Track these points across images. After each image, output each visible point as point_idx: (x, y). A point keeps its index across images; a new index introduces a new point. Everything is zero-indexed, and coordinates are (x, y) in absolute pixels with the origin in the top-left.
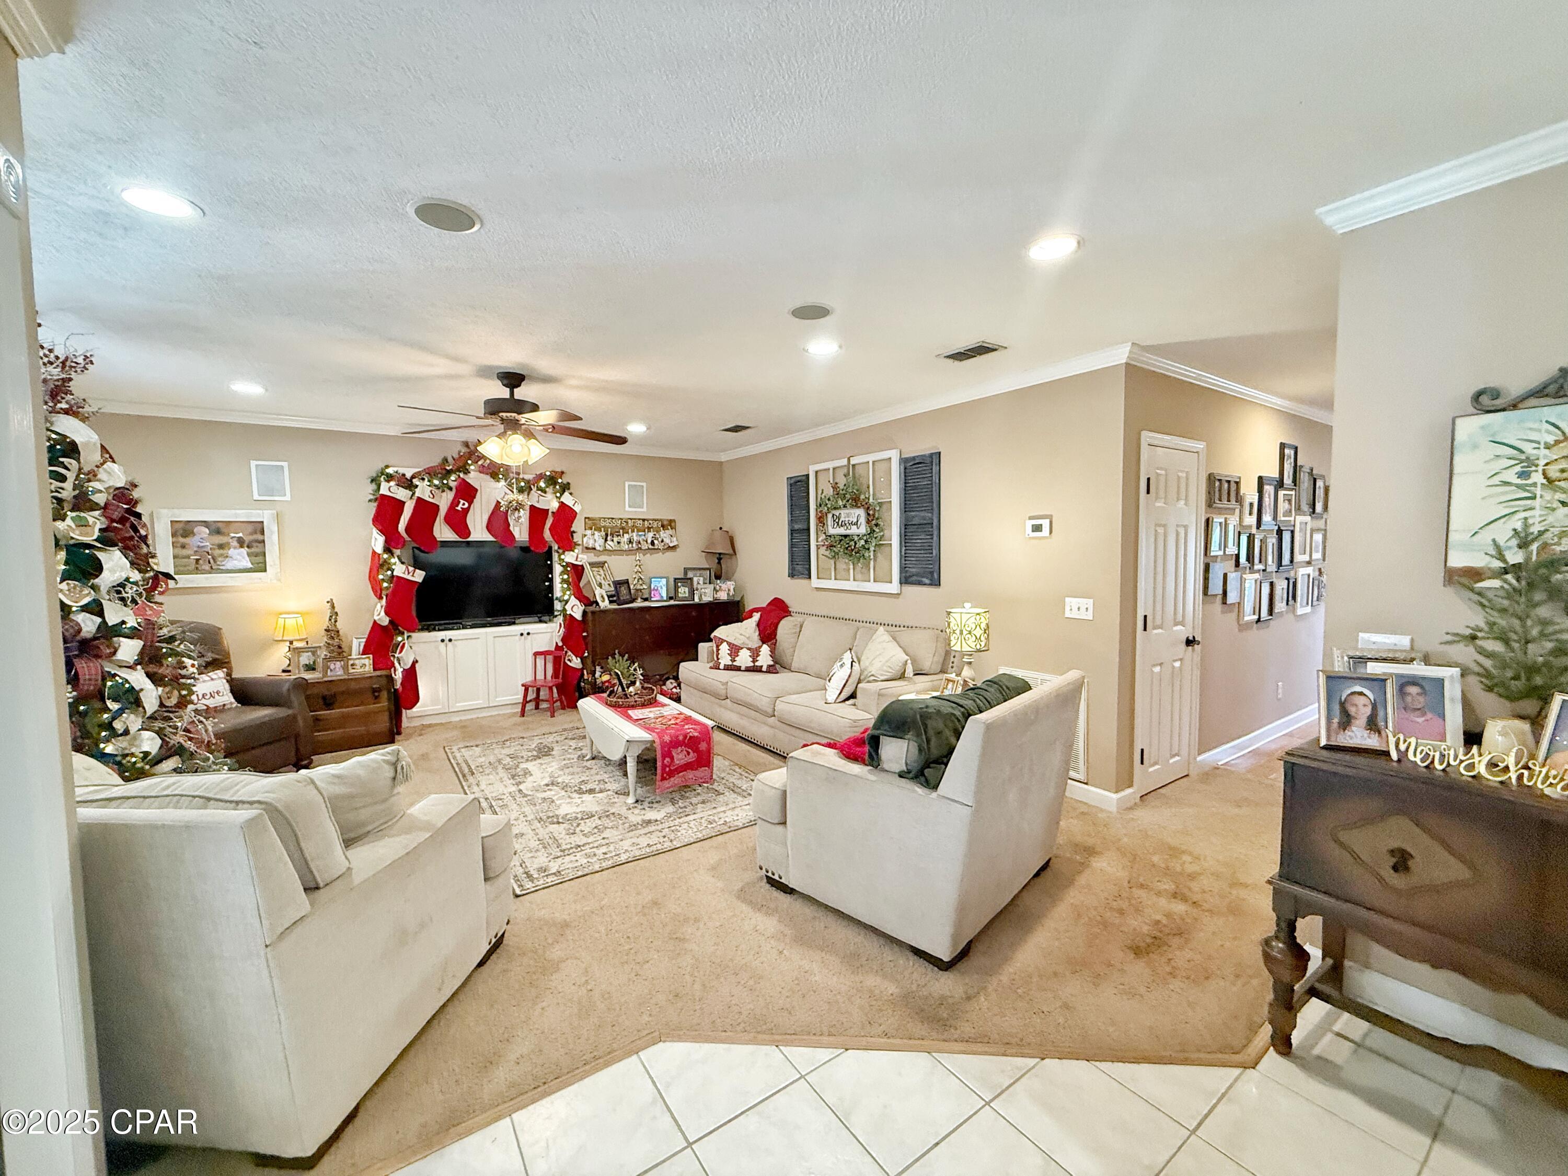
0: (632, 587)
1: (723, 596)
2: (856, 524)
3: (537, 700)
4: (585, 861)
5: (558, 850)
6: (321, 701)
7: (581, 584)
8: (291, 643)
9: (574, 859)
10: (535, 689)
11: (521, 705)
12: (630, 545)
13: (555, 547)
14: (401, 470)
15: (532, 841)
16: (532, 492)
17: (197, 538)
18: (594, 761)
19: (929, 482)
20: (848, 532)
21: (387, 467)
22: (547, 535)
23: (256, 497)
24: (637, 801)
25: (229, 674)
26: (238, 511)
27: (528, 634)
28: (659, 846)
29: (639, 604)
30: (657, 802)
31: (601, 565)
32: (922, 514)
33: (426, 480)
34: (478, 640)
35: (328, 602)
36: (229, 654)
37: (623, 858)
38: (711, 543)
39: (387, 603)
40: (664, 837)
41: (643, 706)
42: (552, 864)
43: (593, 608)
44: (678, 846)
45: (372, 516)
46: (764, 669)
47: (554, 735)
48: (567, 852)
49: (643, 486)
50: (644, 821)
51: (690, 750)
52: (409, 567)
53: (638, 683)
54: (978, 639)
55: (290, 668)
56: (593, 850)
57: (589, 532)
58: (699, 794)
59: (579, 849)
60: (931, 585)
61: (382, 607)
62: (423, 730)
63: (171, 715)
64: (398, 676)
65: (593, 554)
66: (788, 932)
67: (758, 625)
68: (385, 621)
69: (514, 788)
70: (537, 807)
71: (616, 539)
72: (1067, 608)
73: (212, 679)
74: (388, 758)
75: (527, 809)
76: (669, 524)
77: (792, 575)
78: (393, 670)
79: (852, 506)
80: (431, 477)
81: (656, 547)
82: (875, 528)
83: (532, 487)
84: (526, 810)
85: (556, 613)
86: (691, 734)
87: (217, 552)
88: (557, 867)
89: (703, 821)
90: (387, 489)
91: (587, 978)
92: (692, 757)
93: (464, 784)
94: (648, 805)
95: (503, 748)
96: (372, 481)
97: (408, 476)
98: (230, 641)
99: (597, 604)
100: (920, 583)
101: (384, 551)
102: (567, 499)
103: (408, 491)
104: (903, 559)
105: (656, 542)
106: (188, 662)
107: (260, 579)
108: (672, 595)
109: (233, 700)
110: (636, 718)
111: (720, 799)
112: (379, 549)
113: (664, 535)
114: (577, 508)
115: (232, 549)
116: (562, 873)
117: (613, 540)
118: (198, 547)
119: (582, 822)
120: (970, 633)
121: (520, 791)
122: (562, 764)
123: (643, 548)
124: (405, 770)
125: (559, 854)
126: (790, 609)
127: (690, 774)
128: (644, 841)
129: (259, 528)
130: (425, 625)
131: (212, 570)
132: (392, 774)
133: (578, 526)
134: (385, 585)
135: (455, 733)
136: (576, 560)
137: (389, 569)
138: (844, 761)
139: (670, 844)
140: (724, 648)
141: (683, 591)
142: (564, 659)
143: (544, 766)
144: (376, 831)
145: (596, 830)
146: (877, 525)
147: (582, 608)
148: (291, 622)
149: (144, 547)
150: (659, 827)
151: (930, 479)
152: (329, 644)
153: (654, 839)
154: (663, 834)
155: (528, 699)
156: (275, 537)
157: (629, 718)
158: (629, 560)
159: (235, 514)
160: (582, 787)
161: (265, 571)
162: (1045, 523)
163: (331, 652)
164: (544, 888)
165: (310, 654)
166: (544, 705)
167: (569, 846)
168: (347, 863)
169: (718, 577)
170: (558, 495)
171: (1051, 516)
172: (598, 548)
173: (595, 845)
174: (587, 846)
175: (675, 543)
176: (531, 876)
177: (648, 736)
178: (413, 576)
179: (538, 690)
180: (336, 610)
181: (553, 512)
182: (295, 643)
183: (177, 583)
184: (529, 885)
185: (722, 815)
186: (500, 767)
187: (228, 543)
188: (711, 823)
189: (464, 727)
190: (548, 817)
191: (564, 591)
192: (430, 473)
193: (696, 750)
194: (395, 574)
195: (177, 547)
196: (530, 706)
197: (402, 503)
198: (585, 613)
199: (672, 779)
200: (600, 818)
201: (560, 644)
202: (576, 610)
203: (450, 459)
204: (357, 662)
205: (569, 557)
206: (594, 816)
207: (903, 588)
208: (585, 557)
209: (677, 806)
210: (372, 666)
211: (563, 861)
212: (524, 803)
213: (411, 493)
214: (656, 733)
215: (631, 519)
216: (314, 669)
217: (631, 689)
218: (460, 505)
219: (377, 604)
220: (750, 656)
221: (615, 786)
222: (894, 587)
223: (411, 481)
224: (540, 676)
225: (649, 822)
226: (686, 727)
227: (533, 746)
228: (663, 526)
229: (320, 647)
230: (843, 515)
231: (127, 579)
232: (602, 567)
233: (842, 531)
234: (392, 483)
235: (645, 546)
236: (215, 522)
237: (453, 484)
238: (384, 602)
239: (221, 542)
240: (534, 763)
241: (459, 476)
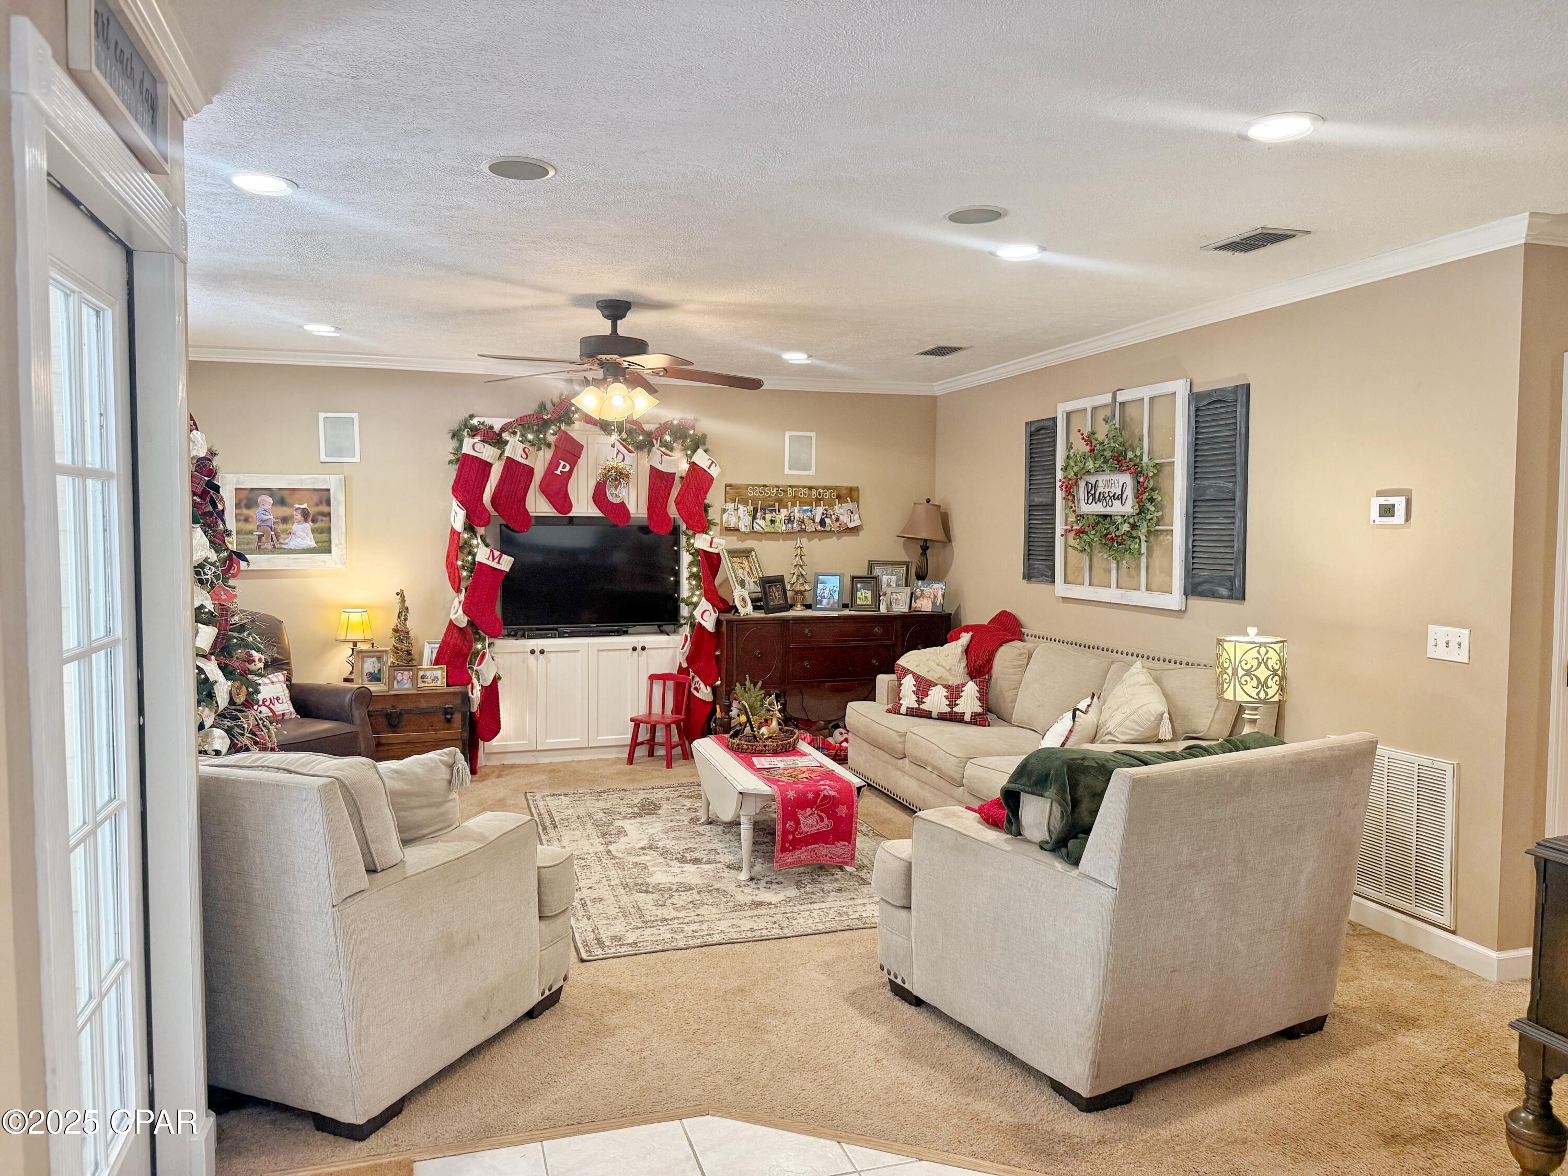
0: (788, 587)
1: (925, 606)
2: (1120, 497)
3: (651, 744)
4: (670, 936)
5: (640, 921)
6: (385, 722)
7: (717, 581)
8: (355, 644)
9: (657, 932)
10: (649, 726)
11: (628, 748)
12: (790, 526)
13: (684, 527)
14: (489, 421)
15: (612, 908)
16: (654, 449)
17: (260, 509)
18: (709, 827)
19: (1232, 433)
20: (1108, 510)
21: (472, 417)
22: (672, 510)
23: (323, 458)
24: (752, 879)
25: (288, 679)
26: (304, 477)
27: (643, 648)
28: (765, 932)
29: (798, 612)
30: (777, 883)
31: (746, 554)
32: (1221, 483)
33: (519, 433)
34: (577, 654)
35: (398, 594)
36: (289, 654)
37: (716, 938)
38: (911, 523)
39: (465, 598)
40: (775, 923)
41: (775, 753)
42: (628, 934)
43: (730, 616)
44: (789, 935)
45: (452, 483)
46: (967, 718)
47: (666, 790)
48: (649, 924)
49: (811, 437)
50: (753, 902)
51: (823, 814)
52: (495, 551)
53: (774, 723)
54: (1262, 685)
55: (352, 677)
56: (681, 926)
57: (730, 506)
58: (836, 880)
59: (665, 923)
60: (1230, 597)
61: (460, 602)
62: (504, 770)
63: (240, 715)
64: (476, 695)
65: (735, 538)
66: (896, 1042)
67: (967, 651)
68: (462, 621)
69: (601, 848)
70: (626, 872)
71: (768, 517)
72: (1431, 642)
73: (272, 682)
74: (446, 758)
75: (613, 873)
76: (849, 494)
77: (1029, 575)
78: (470, 686)
79: (1113, 470)
80: (525, 430)
81: (828, 529)
82: (1148, 505)
83: (654, 441)
84: (611, 874)
85: (682, 621)
86: (825, 793)
87: (281, 527)
88: (635, 938)
89: (831, 912)
90: (469, 446)
91: (643, 1047)
92: (826, 824)
93: (543, 837)
94: (765, 885)
95: (598, 800)
96: (453, 436)
97: (497, 428)
98: (290, 637)
99: (737, 611)
100: (1214, 595)
101: (465, 529)
102: (701, 459)
103: (496, 450)
104: (1190, 555)
105: (828, 521)
106: (256, 655)
107: (324, 561)
108: (847, 600)
109: (292, 709)
110: (758, 766)
111: (863, 890)
112: (459, 526)
113: (841, 510)
114: (714, 472)
115: (296, 524)
116: (639, 945)
117: (764, 518)
118: (263, 521)
119: (677, 894)
120: (1248, 673)
121: (609, 852)
122: (668, 826)
123: (809, 529)
124: (460, 774)
125: (640, 925)
126: (1023, 630)
127: (824, 849)
128: (747, 924)
129: (324, 497)
130: (513, 630)
131: (275, 550)
132: (448, 777)
133: (715, 497)
134: (465, 574)
135: (543, 777)
136: (711, 546)
137: (470, 553)
138: (980, 826)
139: (779, 931)
140: (909, 682)
141: (864, 596)
142: (690, 687)
143: (644, 827)
144: (431, 836)
145: (690, 905)
146: (1151, 500)
147: (714, 616)
148: (355, 618)
149: (220, 522)
150: (771, 912)
151: (1232, 427)
152: (396, 648)
153: (761, 923)
154: (774, 919)
155: (640, 740)
156: (342, 510)
157: (751, 766)
158: (788, 546)
159: (301, 480)
160: (686, 855)
161: (330, 552)
162: (1399, 503)
163: (399, 659)
164: (614, 957)
165: (375, 659)
166: (661, 752)
167: (653, 919)
168: (402, 856)
169: (921, 577)
170: (689, 452)
171: (1410, 491)
172: (743, 529)
173: (686, 921)
174: (676, 921)
175: (857, 523)
176: (603, 943)
177: (769, 789)
178: (499, 563)
179: (653, 728)
180: (407, 605)
181: (681, 478)
182: (359, 645)
183: (248, 565)
184: (599, 952)
185: (859, 908)
186: (589, 823)
187: (292, 517)
188: (841, 916)
189: (553, 771)
190: (636, 885)
191: (692, 590)
192: (523, 424)
193: (832, 816)
194: (478, 559)
195: (239, 520)
196: (641, 751)
197: (489, 465)
198: (718, 622)
199: (797, 852)
200: (699, 893)
201: (685, 665)
202: (707, 618)
203: (549, 406)
204: (428, 673)
205: (701, 542)
206: (693, 889)
207: (1190, 602)
208: (722, 541)
209: (802, 890)
210: (445, 680)
211: (643, 933)
212: (610, 865)
213: (500, 452)
214: (779, 786)
215: (790, 486)
216: (379, 680)
217: (764, 730)
218: (560, 469)
219: (453, 600)
220: (946, 697)
221: (729, 859)
222: (1174, 600)
223: (500, 435)
224: (657, 709)
225: (760, 904)
226: (822, 782)
227: (636, 801)
228: (838, 497)
229: (386, 652)
230: (1101, 484)
231: (206, 560)
232: (747, 557)
233: (1098, 508)
234: (477, 439)
235: (810, 527)
236: (280, 489)
237: (551, 439)
238: (462, 596)
239: (285, 514)
240: (633, 821)
241: (560, 428)
